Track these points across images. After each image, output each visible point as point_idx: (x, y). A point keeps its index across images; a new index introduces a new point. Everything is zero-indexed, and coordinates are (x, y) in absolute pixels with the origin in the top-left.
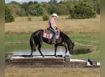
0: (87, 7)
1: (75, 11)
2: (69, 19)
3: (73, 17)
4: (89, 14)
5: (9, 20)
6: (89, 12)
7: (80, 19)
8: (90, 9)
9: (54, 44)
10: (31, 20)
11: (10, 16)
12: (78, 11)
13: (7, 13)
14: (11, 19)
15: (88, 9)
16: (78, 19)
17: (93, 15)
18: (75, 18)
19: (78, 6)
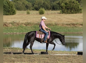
0: (75, 4)
1: (65, 7)
2: (60, 13)
3: (63, 12)
4: (77, 10)
5: (12, 13)
6: (77, 8)
7: (70, 13)
8: (77, 6)
9: (45, 42)
10: (29, 14)
11: (13, 10)
12: (68, 7)
13: (11, 7)
14: (14, 12)
15: (76, 5)
16: (68, 14)
17: (80, 10)
18: (65, 13)
19: (68, 3)
